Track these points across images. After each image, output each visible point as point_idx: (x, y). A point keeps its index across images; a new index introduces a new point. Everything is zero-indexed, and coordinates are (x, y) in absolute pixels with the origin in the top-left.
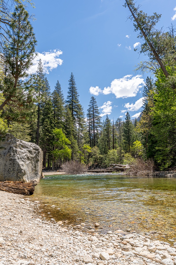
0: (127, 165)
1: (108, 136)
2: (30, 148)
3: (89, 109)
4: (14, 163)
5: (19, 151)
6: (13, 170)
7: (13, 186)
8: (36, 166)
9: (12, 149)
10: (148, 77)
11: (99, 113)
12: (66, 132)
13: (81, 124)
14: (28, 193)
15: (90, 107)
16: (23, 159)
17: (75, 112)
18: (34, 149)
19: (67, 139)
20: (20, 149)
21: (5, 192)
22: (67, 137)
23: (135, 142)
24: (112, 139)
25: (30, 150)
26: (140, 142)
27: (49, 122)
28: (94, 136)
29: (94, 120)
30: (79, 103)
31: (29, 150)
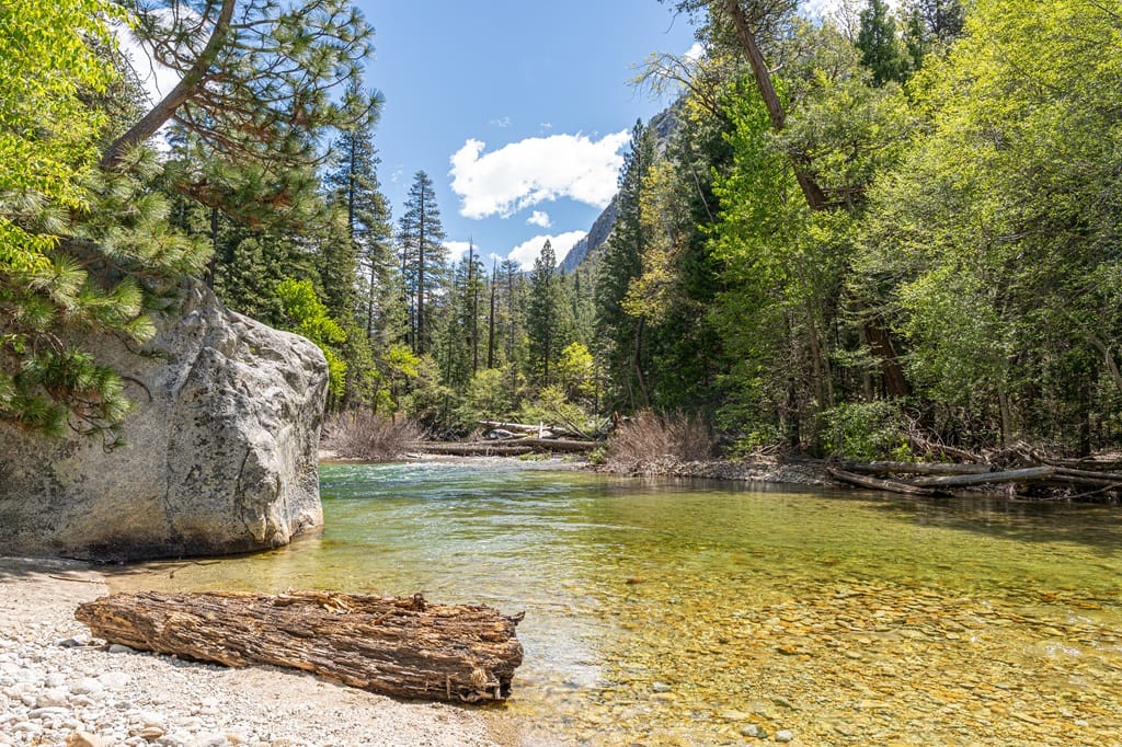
0: (542, 427)
1: (470, 320)
2: (293, 360)
3: (406, 216)
4: (222, 439)
5: (245, 374)
6: (216, 477)
7: (365, 634)
8: (309, 447)
9: (213, 361)
10: (639, 122)
11: (441, 236)
12: (325, 296)
13: (382, 271)
14: (491, 690)
15: (410, 209)
16: (264, 418)
17: (362, 221)
18: (308, 366)
19: (330, 324)
20: (248, 360)
21: (310, 679)
22: (332, 315)
23: (569, 348)
24: (486, 333)
25: (293, 371)
26: (584, 348)
27: (259, 252)
28: (420, 318)
29: (421, 258)
30: (379, 190)
31: (288, 368)
